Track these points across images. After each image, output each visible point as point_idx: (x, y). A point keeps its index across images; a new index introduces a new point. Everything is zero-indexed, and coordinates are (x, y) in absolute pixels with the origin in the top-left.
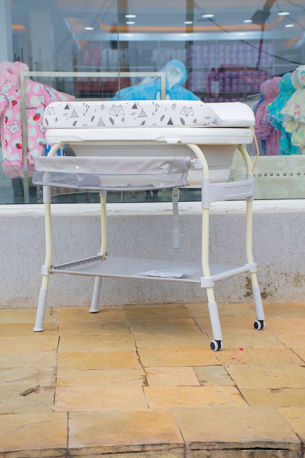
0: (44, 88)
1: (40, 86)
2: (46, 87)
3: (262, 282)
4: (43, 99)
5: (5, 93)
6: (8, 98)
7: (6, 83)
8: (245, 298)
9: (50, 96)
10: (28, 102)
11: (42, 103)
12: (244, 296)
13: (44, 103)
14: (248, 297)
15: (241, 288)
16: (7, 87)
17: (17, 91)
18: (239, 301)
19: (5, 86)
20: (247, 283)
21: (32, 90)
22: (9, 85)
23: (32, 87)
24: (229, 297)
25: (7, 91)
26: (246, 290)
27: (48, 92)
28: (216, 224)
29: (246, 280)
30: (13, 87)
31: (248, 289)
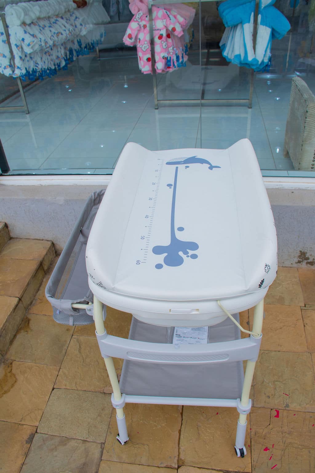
0: (166, 13)
1: (163, 12)
2: (167, 12)
3: (313, 255)
4: (165, 23)
5: (138, 20)
6: (140, 23)
7: (139, 11)
8: (296, 264)
9: (170, 19)
10: (155, 25)
11: (164, 26)
12: (296, 263)
13: (165, 25)
14: (299, 264)
15: (294, 258)
16: (139, 14)
17: (147, 17)
18: (291, 266)
19: (138, 14)
20: (300, 255)
21: (157, 15)
22: (141, 13)
23: (157, 13)
24: (284, 263)
25: (139, 18)
26: (298, 259)
27: (169, 16)
28: (281, 213)
29: (300, 252)
30: (143, 14)
31: (300, 258)
